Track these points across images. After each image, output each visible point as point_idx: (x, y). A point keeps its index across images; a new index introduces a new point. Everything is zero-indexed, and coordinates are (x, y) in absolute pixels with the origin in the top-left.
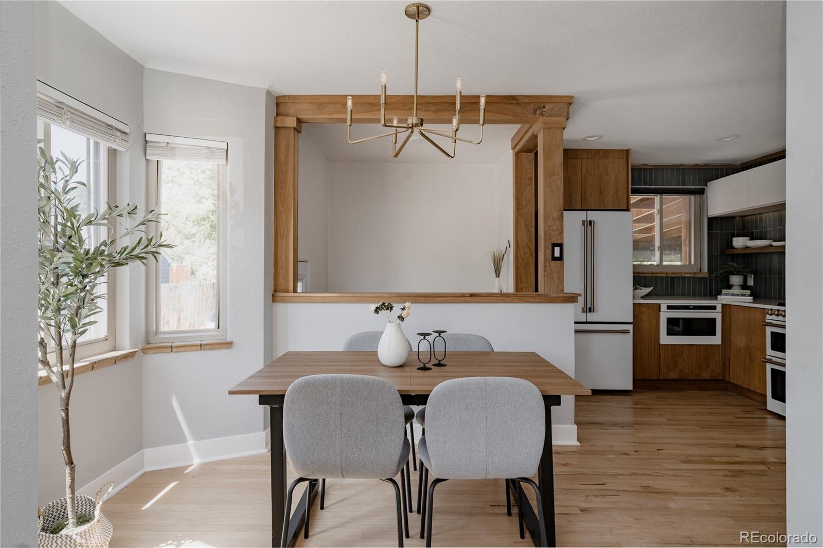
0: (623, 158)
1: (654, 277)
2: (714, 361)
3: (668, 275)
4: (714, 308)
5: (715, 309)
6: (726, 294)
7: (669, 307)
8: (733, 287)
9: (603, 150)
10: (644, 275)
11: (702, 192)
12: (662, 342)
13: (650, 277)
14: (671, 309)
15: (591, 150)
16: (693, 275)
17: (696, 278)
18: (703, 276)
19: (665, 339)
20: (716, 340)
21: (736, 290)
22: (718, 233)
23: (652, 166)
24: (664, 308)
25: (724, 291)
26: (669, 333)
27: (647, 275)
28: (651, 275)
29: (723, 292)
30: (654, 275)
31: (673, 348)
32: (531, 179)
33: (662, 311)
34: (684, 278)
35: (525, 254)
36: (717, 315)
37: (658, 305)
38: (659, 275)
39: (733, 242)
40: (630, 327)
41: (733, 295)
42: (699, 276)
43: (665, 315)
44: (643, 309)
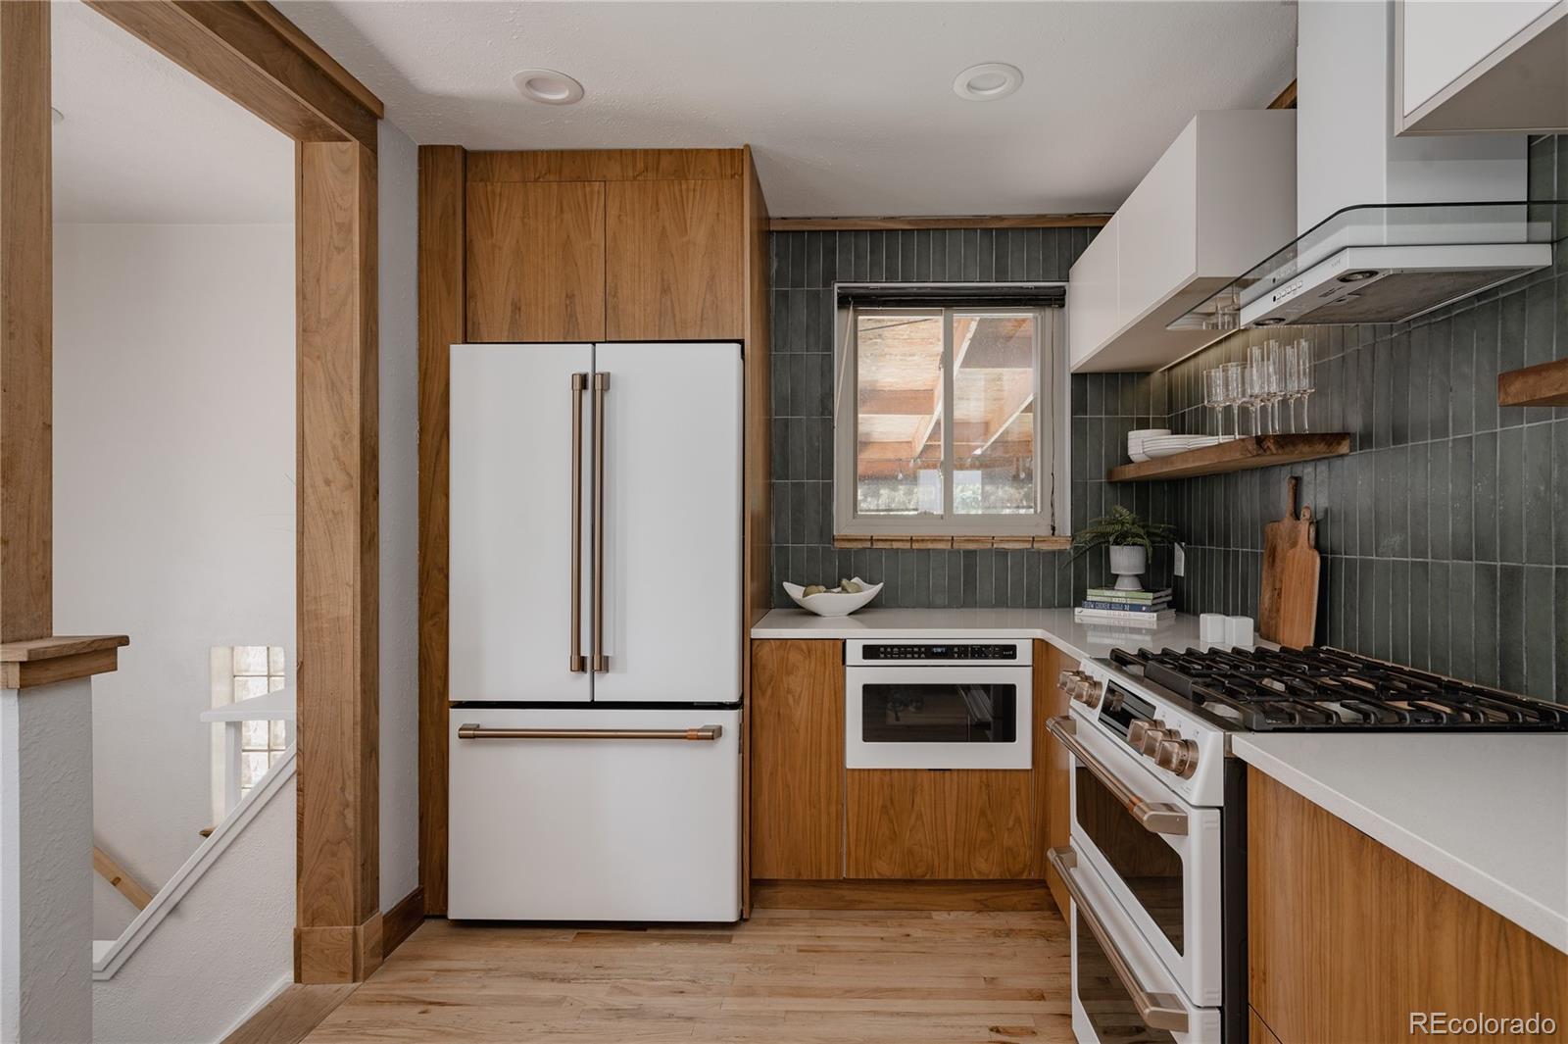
0: (732, 176)
1: (919, 550)
2: (1011, 823)
3: (956, 546)
4: (1008, 652)
5: (1013, 656)
6: (1095, 605)
7: (870, 652)
8: (1119, 581)
9: (671, 151)
10: (886, 545)
11: (1055, 299)
12: (852, 762)
13: (904, 551)
14: (877, 657)
15: (634, 152)
16: (1028, 546)
17: (1039, 552)
18: (1056, 547)
19: (862, 754)
20: (1015, 755)
21: (1119, 594)
22: (1101, 419)
23: (910, 222)
24: (854, 653)
25: (1093, 595)
26: (870, 735)
27: (896, 545)
28: (907, 546)
29: (1089, 598)
30: (916, 546)
31: (887, 779)
32: (350, 230)
33: (848, 663)
34: (1003, 553)
35: (328, 483)
36: (1018, 676)
37: (840, 644)
38: (930, 546)
39: (1131, 443)
40: (729, 720)
41: (1111, 606)
42: (1045, 547)
43: (860, 675)
44: (794, 657)
